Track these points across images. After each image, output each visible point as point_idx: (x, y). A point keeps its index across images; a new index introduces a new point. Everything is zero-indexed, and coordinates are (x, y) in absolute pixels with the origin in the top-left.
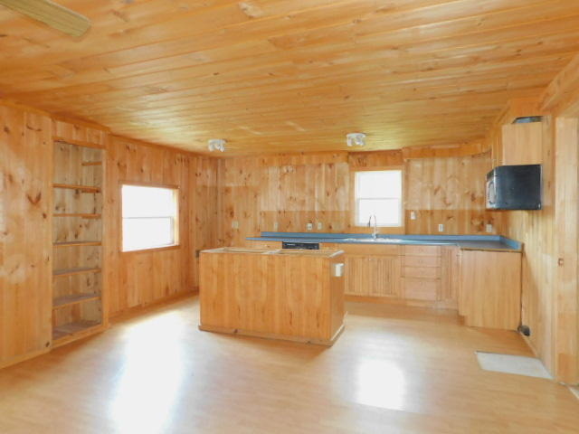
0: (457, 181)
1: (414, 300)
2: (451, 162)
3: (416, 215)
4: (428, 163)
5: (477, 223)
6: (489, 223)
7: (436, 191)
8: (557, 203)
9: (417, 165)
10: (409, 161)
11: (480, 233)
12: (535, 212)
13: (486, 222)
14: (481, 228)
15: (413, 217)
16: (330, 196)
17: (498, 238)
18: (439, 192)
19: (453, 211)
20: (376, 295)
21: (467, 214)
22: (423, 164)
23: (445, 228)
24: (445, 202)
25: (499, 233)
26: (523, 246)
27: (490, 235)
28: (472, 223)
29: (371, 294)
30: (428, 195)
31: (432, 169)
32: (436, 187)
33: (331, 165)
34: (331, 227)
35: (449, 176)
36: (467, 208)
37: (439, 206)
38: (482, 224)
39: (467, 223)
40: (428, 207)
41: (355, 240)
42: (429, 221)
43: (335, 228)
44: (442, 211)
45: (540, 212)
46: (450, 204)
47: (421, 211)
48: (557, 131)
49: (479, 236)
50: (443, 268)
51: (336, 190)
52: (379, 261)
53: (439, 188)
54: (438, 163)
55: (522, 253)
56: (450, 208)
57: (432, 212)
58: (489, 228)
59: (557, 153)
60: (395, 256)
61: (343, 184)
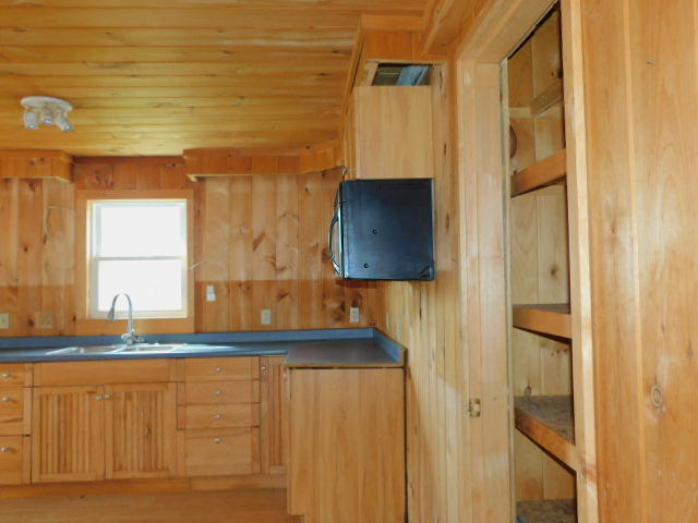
0: (296, 222)
1: (206, 478)
2: (285, 186)
3: (217, 291)
4: (240, 188)
5: (333, 305)
6: (355, 305)
7: (256, 244)
8: (465, 263)
9: (218, 189)
10: (200, 179)
11: (338, 325)
12: (424, 283)
13: (348, 304)
14: (341, 313)
15: (211, 297)
16: (31, 252)
17: (370, 334)
18: (263, 245)
19: (289, 282)
20: (120, 475)
21: (314, 287)
22: (230, 188)
23: (274, 315)
24: (274, 264)
25: (372, 325)
26: (406, 353)
27: (357, 327)
28: (324, 306)
29: (109, 476)
30: (240, 250)
31: (248, 199)
32: (255, 236)
33: (33, 183)
34: (31, 323)
35: (280, 212)
36: (314, 276)
37: (262, 274)
38: (343, 307)
39: (315, 305)
40: (242, 277)
41: (82, 351)
42: (242, 303)
43: (43, 326)
44: (269, 283)
45: (432, 284)
46: (282, 269)
47: (227, 285)
48: (461, 91)
49: (337, 331)
50: (265, 404)
51: (44, 240)
52: (129, 397)
53: (263, 235)
54: (261, 186)
55: (405, 368)
56: (285, 276)
57: (248, 287)
58: (354, 315)
59: (461, 145)
60: (165, 383)
61: (62, 227)
